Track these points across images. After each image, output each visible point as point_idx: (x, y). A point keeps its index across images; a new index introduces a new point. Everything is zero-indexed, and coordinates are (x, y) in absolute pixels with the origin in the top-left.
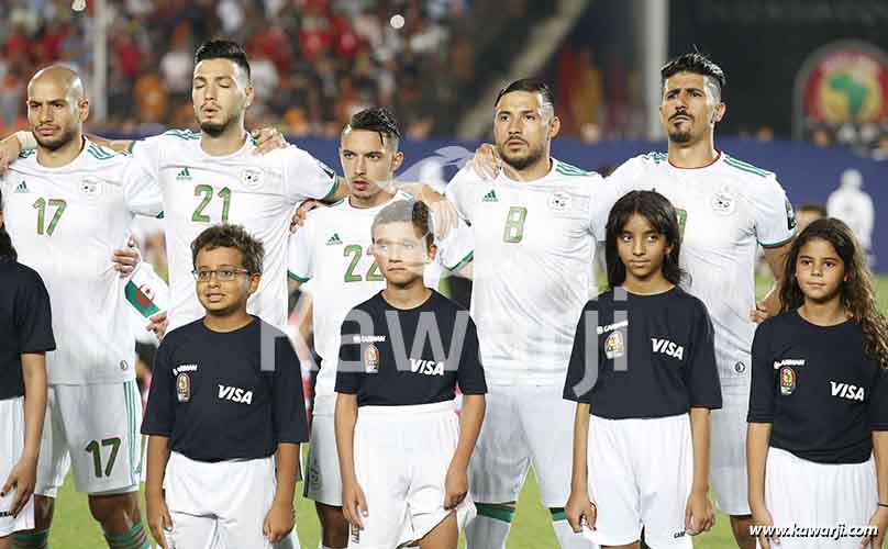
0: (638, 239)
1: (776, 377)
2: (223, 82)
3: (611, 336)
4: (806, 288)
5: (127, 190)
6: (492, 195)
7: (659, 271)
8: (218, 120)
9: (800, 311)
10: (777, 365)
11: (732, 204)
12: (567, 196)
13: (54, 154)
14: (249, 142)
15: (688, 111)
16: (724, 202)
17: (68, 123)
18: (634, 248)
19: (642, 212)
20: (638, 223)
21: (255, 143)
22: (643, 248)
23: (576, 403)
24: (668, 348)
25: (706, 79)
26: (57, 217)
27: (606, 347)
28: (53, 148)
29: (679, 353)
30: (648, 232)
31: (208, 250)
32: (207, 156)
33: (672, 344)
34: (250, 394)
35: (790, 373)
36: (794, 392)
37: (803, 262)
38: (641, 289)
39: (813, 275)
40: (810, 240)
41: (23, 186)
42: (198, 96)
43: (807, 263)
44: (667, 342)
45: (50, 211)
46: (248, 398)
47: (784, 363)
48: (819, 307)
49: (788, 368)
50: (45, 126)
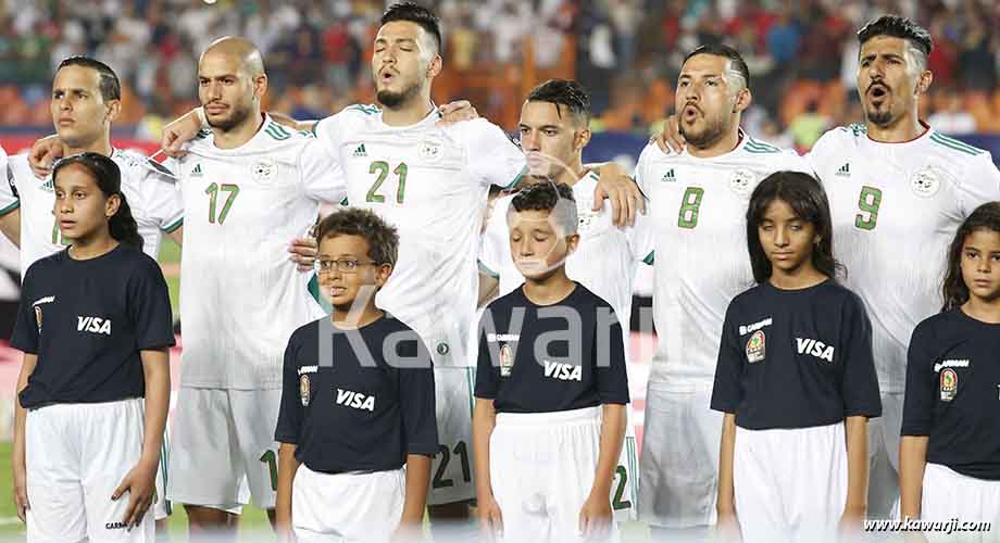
0: (780, 228)
1: (935, 381)
2: (405, 45)
3: (753, 337)
4: (971, 285)
5: (305, 173)
6: (671, 174)
7: (809, 261)
8: (395, 87)
9: (965, 308)
10: (938, 368)
11: (935, 185)
12: (750, 174)
13: (227, 135)
14: (434, 115)
15: (884, 80)
16: (926, 182)
17: (239, 100)
18: (775, 238)
19: (783, 197)
20: (779, 209)
21: (440, 116)
22: (786, 237)
23: (723, 413)
24: (814, 348)
25: (906, 42)
26: (229, 203)
27: (747, 350)
28: (226, 127)
29: (829, 354)
30: (791, 220)
31: (330, 237)
32: (387, 128)
33: (820, 344)
34: (371, 399)
35: (951, 376)
36: (955, 397)
37: (968, 254)
38: (787, 283)
39: (979, 271)
40: (976, 230)
41: (198, 169)
42: (378, 61)
43: (973, 256)
44: (813, 342)
45: (223, 196)
46: (370, 404)
47: (945, 364)
48: (986, 306)
49: (949, 371)
50: (213, 104)
